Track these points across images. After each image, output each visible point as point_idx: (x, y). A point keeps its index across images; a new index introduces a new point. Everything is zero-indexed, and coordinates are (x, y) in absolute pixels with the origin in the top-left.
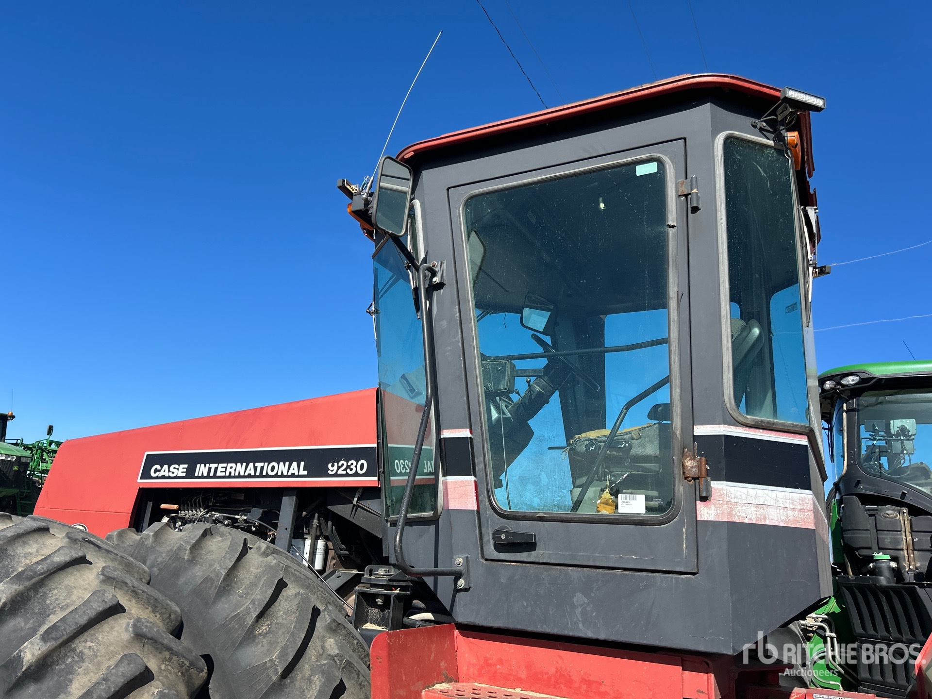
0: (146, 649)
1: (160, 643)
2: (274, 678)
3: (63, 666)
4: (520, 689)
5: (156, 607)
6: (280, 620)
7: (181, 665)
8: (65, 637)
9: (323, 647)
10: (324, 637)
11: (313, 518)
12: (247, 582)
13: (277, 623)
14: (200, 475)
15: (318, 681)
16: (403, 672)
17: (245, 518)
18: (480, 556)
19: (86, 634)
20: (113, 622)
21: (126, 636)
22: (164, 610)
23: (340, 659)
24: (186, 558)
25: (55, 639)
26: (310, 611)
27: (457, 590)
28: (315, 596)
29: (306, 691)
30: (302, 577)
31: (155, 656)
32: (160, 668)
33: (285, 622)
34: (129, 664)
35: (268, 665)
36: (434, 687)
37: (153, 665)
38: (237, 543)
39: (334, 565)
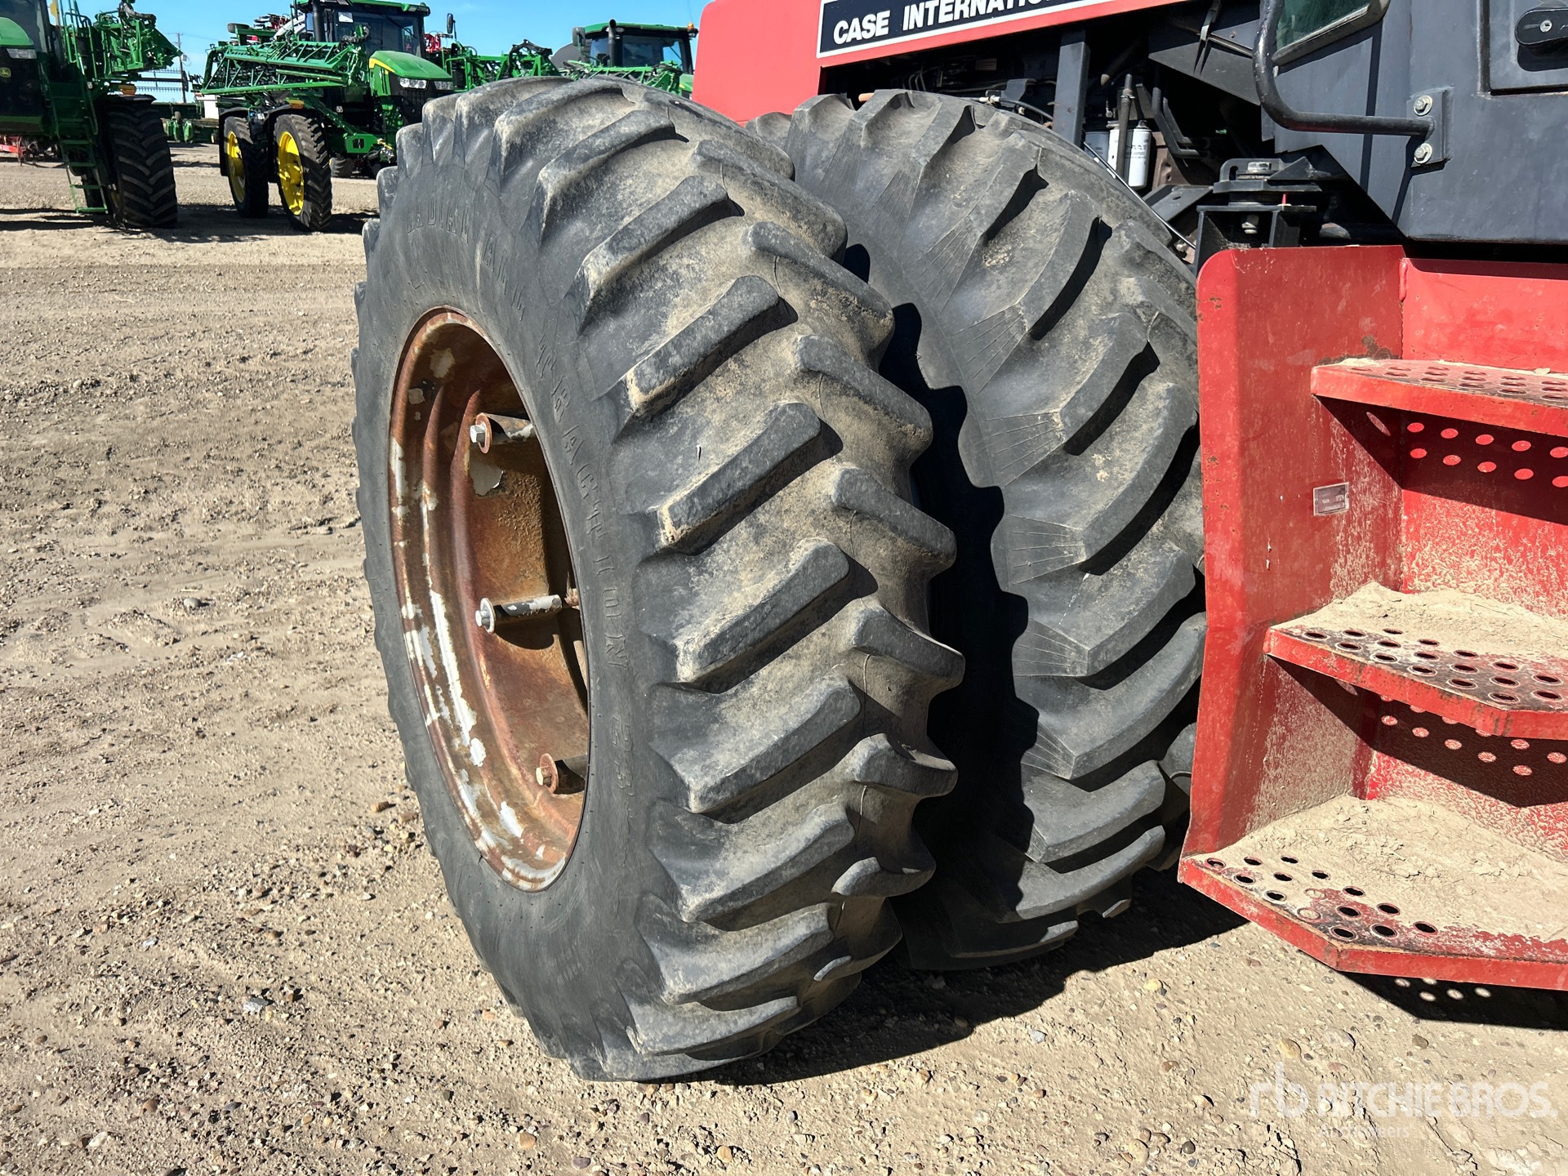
0: (780, 274)
1: (802, 264)
2: (1019, 338)
3: (651, 294)
4: (1548, 370)
5: (798, 212)
6: (1031, 244)
7: (846, 304)
8: (644, 247)
9: (1114, 292)
10: (1117, 274)
11: (1123, 85)
12: (970, 180)
13: (1023, 249)
14: (912, 27)
15: (1101, 347)
16: (1269, 328)
17: (997, 99)
18: (1479, 84)
19: (679, 245)
20: (723, 229)
21: (745, 251)
22: (812, 218)
23: (1148, 313)
24: (862, 144)
25: (631, 249)
26: (1089, 226)
27: (1413, 170)
28: (1104, 206)
29: (1080, 362)
30: (1077, 169)
31: (797, 285)
32: (807, 305)
33: (1039, 246)
34: (749, 292)
35: (1008, 316)
36: (1342, 363)
37: (794, 298)
38: (949, 113)
39: (1168, 177)
